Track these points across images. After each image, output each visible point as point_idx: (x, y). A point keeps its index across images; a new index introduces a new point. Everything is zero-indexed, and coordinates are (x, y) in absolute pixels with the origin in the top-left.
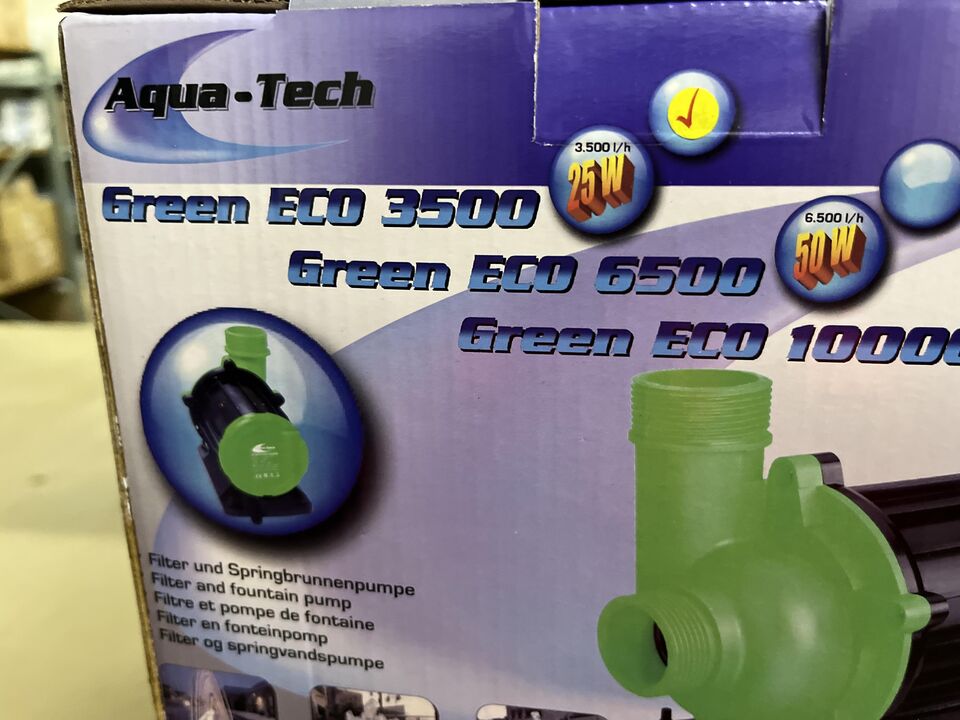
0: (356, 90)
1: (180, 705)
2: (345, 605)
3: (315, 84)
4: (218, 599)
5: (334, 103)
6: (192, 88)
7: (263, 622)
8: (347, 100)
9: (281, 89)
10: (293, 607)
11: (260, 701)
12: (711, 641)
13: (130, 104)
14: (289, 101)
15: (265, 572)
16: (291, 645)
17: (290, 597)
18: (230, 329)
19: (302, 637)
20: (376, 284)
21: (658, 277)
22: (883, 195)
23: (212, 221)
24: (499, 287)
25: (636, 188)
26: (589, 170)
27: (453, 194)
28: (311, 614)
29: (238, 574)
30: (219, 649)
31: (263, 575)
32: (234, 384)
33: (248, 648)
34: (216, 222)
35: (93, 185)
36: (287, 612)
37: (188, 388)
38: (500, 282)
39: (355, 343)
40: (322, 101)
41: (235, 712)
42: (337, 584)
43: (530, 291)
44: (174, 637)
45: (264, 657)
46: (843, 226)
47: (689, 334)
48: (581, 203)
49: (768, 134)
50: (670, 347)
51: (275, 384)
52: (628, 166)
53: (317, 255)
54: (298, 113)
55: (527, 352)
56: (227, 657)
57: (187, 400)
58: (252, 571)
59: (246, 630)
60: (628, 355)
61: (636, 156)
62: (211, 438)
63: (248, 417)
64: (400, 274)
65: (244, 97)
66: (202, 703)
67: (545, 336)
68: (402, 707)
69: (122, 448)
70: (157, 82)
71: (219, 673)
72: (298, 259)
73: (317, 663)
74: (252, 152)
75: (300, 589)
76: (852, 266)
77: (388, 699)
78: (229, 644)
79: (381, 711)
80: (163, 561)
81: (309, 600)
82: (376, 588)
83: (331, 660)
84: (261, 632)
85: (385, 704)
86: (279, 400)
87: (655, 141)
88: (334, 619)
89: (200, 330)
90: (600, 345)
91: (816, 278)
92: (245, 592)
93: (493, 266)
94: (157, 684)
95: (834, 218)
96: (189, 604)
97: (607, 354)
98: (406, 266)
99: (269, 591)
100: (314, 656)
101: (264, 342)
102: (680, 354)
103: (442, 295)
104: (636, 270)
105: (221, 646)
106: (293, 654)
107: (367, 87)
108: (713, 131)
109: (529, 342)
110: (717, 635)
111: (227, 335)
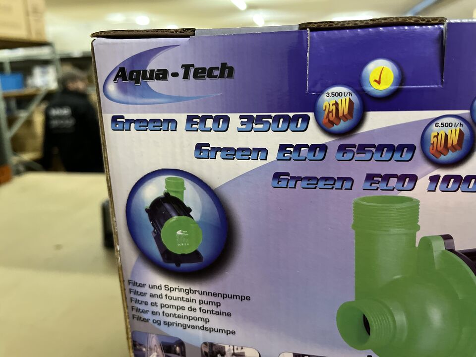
0: (226, 71)
1: (141, 350)
2: (218, 305)
3: (207, 69)
4: (159, 301)
5: (216, 77)
6: (152, 71)
7: (180, 312)
8: (222, 75)
9: (192, 70)
10: (194, 305)
11: (178, 349)
12: (391, 323)
13: (124, 79)
14: (195, 76)
15: (181, 289)
16: (193, 323)
17: (192, 301)
18: (168, 178)
19: (198, 319)
20: (234, 158)
21: (365, 153)
22: (472, 114)
23: (160, 130)
24: (290, 159)
25: (355, 113)
26: (333, 105)
27: (270, 117)
28: (202, 308)
29: (168, 290)
30: (160, 324)
31: (180, 290)
32: (169, 203)
33: (172, 324)
34: (162, 130)
35: (108, 115)
36: (191, 308)
37: (148, 205)
38: (291, 156)
39: (224, 184)
40: (210, 76)
41: (166, 354)
42: (214, 295)
43: (305, 160)
44: (139, 319)
45: (180, 328)
46: (453, 128)
47: (380, 179)
48: (329, 120)
49: (417, 87)
50: (371, 185)
51: (187, 202)
52: (351, 103)
53: (208, 145)
54: (200, 82)
55: (303, 188)
56: (163, 328)
57: (147, 211)
58: (175, 288)
59: (172, 315)
60: (351, 189)
61: (355, 98)
62: (158, 227)
63: (175, 218)
64: (245, 153)
65: (175, 75)
66: (151, 349)
67: (312, 181)
68: (244, 353)
69: (117, 232)
70: (137, 69)
71: (160, 335)
72: (199, 147)
73: (204, 332)
74: (179, 99)
75: (197, 297)
76: (457, 147)
77: (237, 349)
78: (164, 322)
79: (234, 354)
80: (135, 284)
81: (201, 302)
82: (232, 297)
83: (211, 330)
84: (179, 316)
85: (236, 351)
86: (190, 210)
87: (363, 91)
88: (212, 311)
89: (154, 179)
90: (338, 184)
91: (441, 153)
92: (172, 298)
93: (288, 149)
94: (130, 340)
95: (449, 125)
96: (146, 303)
97: (341, 189)
98: (248, 149)
99: (183, 298)
100: (203, 328)
101: (183, 183)
102: (376, 189)
103: (264, 162)
104: (355, 150)
105: (160, 323)
106: (193, 327)
107: (231, 70)
108: (392, 85)
109: (305, 183)
110: (394, 321)
111: (166, 181)
